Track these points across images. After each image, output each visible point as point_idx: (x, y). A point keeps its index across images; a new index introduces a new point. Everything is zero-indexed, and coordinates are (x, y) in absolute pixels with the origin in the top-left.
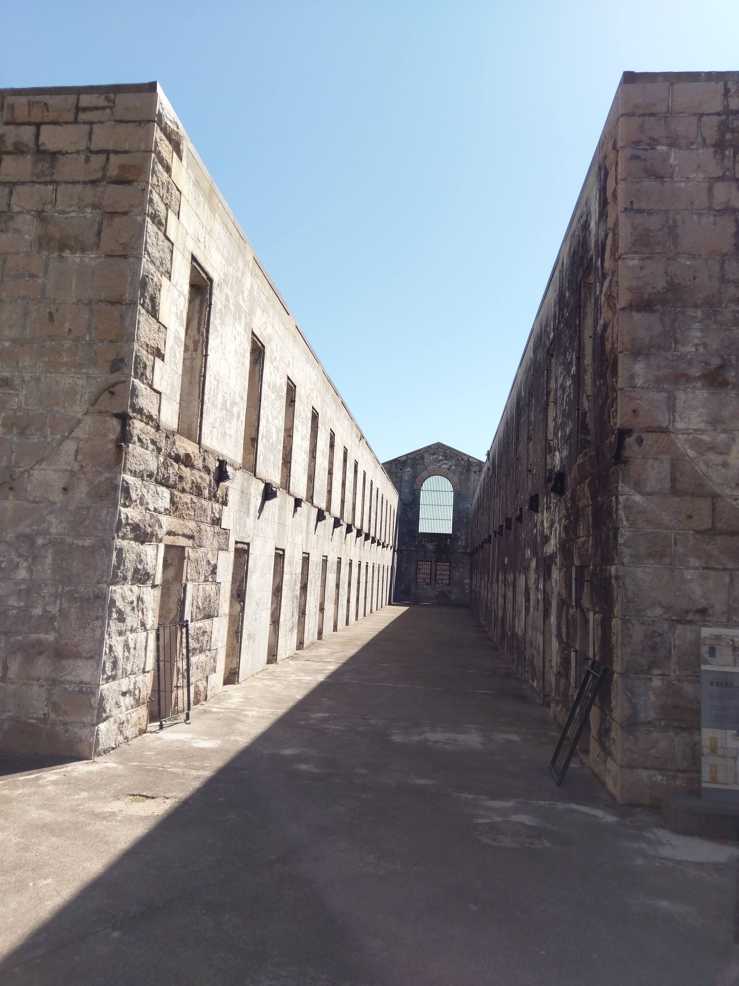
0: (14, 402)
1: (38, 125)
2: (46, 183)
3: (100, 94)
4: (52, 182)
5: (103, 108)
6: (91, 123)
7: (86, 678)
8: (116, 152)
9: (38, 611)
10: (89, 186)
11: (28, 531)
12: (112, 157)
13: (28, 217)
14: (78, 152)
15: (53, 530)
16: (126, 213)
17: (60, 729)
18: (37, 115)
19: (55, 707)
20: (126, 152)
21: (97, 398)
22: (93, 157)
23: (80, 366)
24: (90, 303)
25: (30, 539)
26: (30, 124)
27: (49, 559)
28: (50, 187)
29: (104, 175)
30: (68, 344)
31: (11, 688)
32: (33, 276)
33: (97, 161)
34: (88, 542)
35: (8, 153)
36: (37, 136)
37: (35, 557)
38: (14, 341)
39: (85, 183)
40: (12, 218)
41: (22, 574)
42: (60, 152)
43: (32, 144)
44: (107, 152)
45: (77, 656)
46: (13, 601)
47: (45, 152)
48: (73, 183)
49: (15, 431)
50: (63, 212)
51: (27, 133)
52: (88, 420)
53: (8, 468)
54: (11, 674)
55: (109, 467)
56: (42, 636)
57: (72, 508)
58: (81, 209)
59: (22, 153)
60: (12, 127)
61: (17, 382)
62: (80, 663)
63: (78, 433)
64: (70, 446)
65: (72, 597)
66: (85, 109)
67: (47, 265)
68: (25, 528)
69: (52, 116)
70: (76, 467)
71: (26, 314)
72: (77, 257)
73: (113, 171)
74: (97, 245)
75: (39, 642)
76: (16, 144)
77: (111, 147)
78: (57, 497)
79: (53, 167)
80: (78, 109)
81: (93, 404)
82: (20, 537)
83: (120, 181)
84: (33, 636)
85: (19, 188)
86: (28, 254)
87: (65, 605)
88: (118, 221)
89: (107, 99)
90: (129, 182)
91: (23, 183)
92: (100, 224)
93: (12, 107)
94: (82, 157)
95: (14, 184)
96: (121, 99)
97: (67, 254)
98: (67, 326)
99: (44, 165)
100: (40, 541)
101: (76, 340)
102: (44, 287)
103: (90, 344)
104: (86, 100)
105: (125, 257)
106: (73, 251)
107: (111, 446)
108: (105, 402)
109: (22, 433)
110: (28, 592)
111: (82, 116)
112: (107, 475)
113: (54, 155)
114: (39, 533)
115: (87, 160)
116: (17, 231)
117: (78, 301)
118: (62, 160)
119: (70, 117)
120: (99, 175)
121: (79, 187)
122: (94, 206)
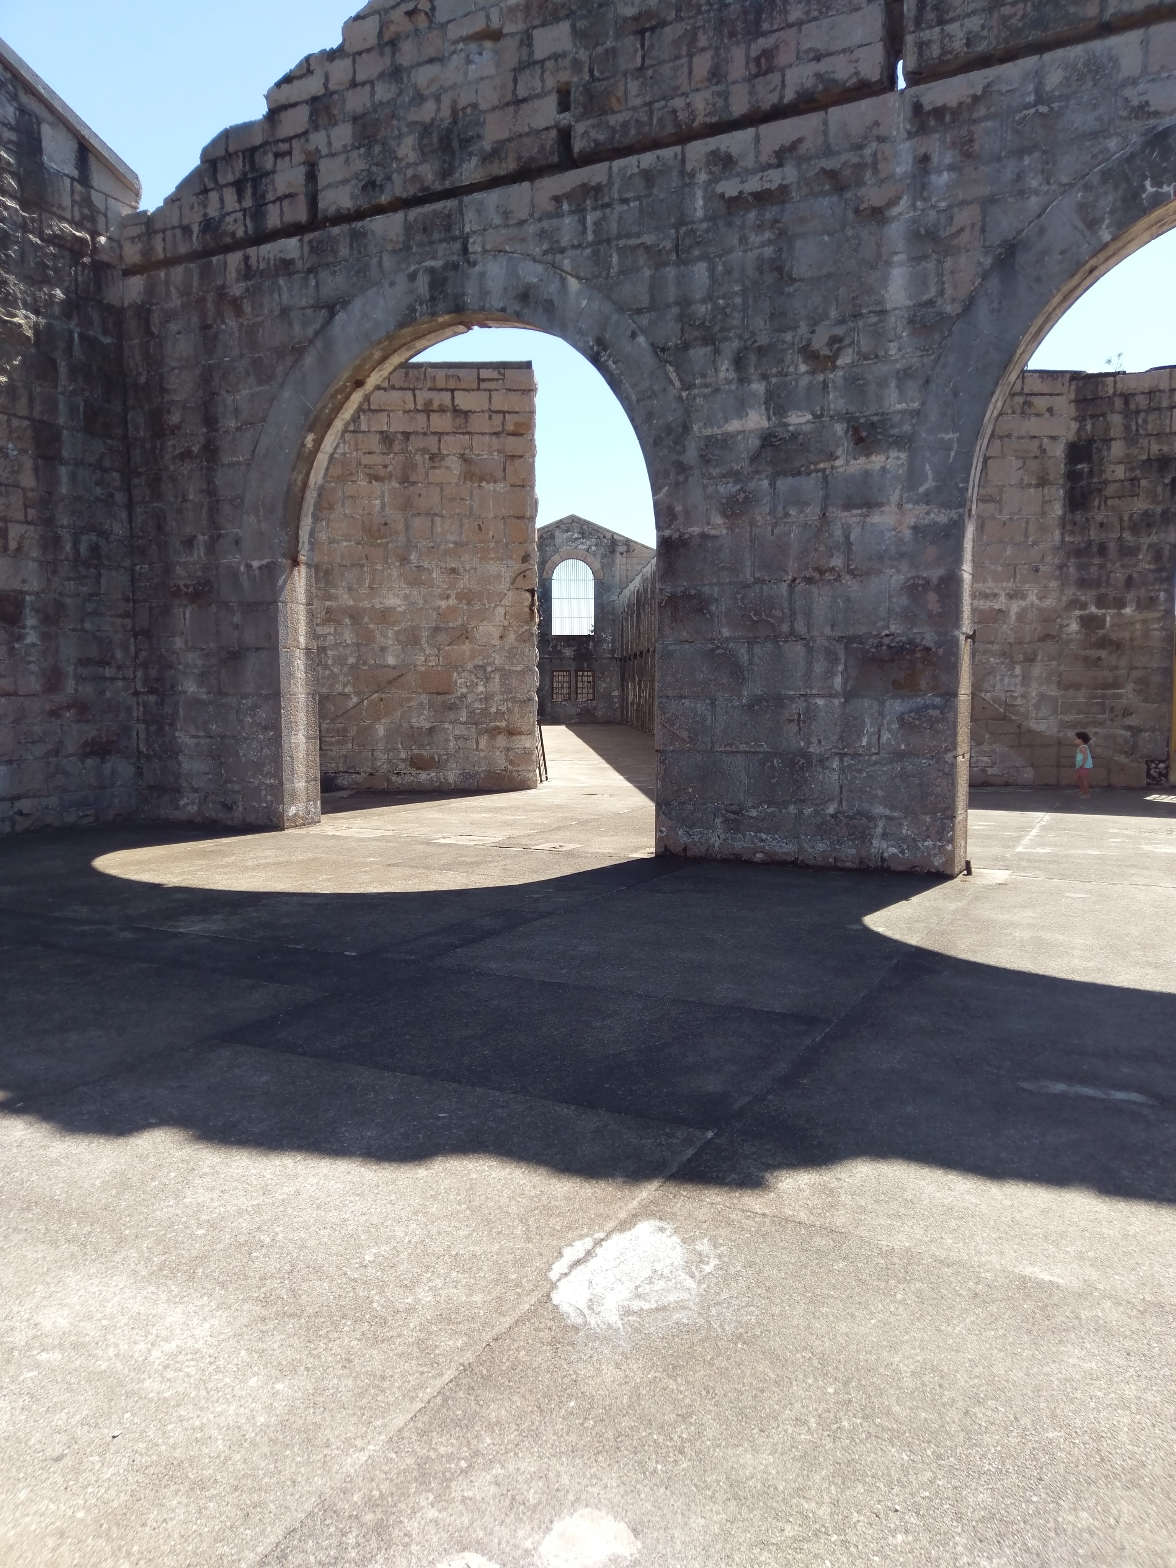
0: (461, 584)
1: (453, 391)
2: (463, 434)
3: (495, 369)
4: (467, 433)
5: (497, 380)
6: (490, 390)
7: (528, 745)
8: (509, 413)
9: (494, 710)
10: (494, 437)
11: (481, 663)
12: (507, 415)
13: (454, 458)
14: (483, 411)
15: (497, 662)
16: (521, 457)
17: (515, 774)
18: (452, 384)
19: (511, 762)
20: (517, 413)
21: (515, 580)
22: (494, 416)
23: (502, 560)
24: (503, 518)
25: (483, 668)
26: (447, 390)
27: (497, 680)
28: (467, 437)
29: (503, 429)
30: (492, 545)
31: (482, 754)
32: (462, 499)
33: (497, 419)
34: (519, 668)
35: (434, 411)
36: (453, 399)
37: (488, 679)
38: (456, 543)
39: (491, 434)
40: (443, 459)
41: (481, 688)
42: (470, 411)
43: (450, 406)
44: (504, 413)
45: (521, 733)
46: (477, 705)
47: (460, 411)
48: (483, 434)
49: (464, 602)
50: (478, 455)
51: (446, 397)
52: (510, 593)
53: (463, 625)
54: (481, 746)
55: (527, 623)
56: (498, 724)
57: (506, 648)
58: (491, 454)
59: (444, 411)
60: (435, 393)
61: (461, 570)
62: (523, 737)
63: (504, 602)
64: (501, 611)
65: (514, 700)
66: (484, 380)
67: (471, 492)
68: (478, 661)
69: (464, 386)
70: (506, 623)
71: (462, 525)
72: (491, 486)
73: (510, 427)
74: (505, 478)
75: (497, 728)
76: (440, 406)
77: (506, 409)
78: (497, 642)
79: (467, 422)
80: (480, 380)
81: (512, 583)
82: (476, 667)
83: (514, 434)
84: (492, 724)
85: (445, 437)
86: (457, 484)
87: (510, 705)
88: (516, 461)
89: (499, 373)
90: (521, 435)
91: (447, 434)
92: (505, 464)
93: (434, 379)
94: (486, 415)
95: (442, 434)
96: (508, 372)
97: (484, 484)
98: (491, 534)
99: (460, 421)
100: (489, 669)
101: (497, 542)
102: (471, 507)
103: (507, 545)
104: (485, 373)
105: (523, 486)
106: (488, 482)
107: (527, 610)
108: (520, 582)
109: (469, 603)
110: (486, 699)
111: (483, 385)
112: (527, 627)
113: (466, 414)
114: (488, 664)
115: (490, 418)
116: (448, 468)
117: (496, 517)
118: (472, 417)
119: (475, 386)
120: (500, 429)
121: (487, 437)
122: (499, 451)
